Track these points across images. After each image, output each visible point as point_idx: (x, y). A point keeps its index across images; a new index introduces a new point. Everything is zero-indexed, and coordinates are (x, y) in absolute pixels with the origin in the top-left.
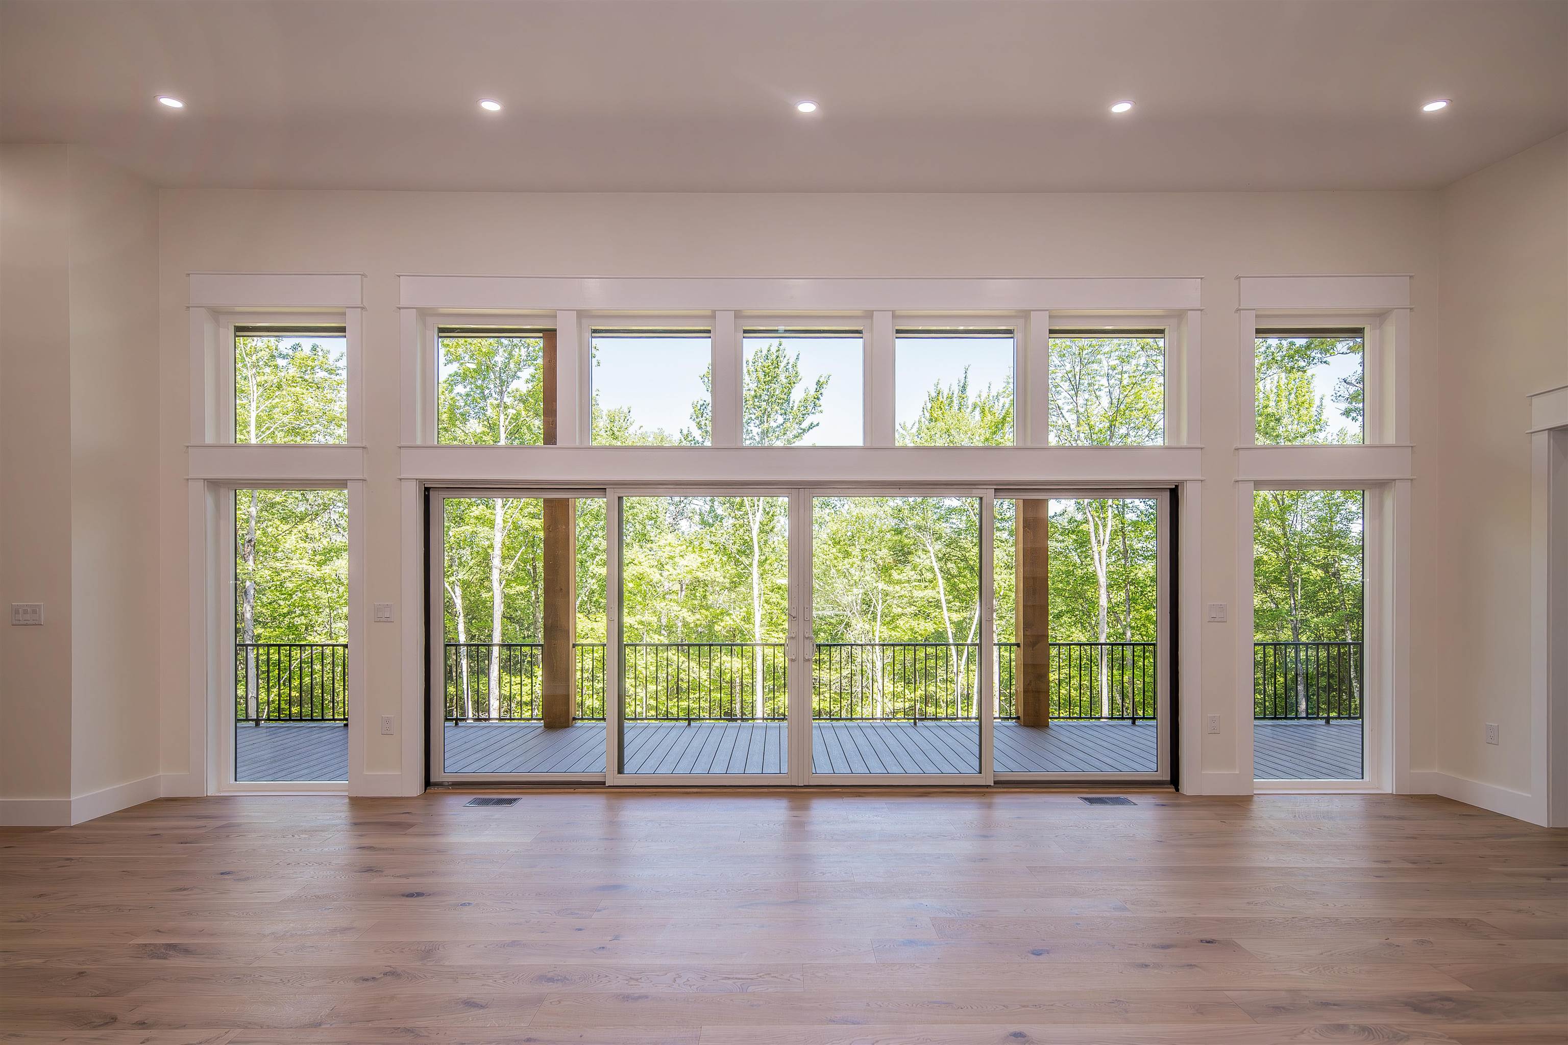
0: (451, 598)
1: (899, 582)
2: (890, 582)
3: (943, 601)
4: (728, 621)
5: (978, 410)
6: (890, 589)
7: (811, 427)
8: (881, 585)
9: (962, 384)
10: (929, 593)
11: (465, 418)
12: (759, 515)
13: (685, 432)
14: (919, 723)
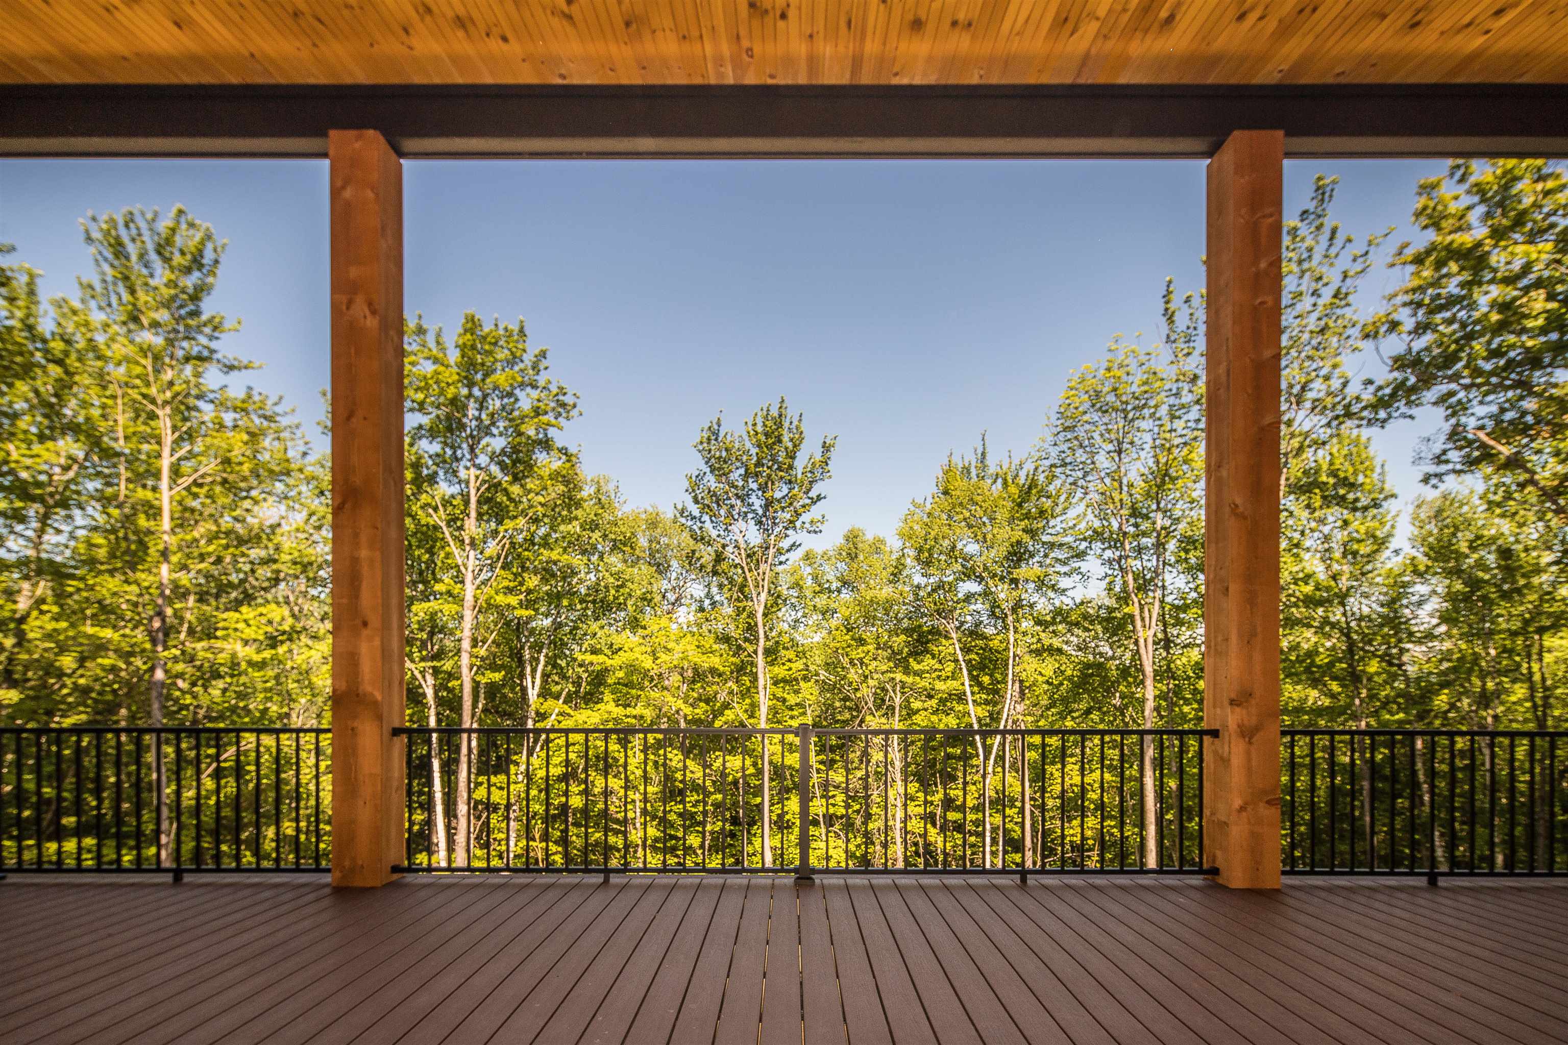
0: (420, 686)
1: (916, 674)
2: (907, 671)
3: (968, 693)
4: (729, 715)
5: (1000, 481)
6: (909, 680)
7: (819, 498)
8: (899, 676)
9: (979, 452)
10: (952, 684)
11: (432, 479)
12: (763, 596)
13: (680, 507)
14: (1031, 880)
